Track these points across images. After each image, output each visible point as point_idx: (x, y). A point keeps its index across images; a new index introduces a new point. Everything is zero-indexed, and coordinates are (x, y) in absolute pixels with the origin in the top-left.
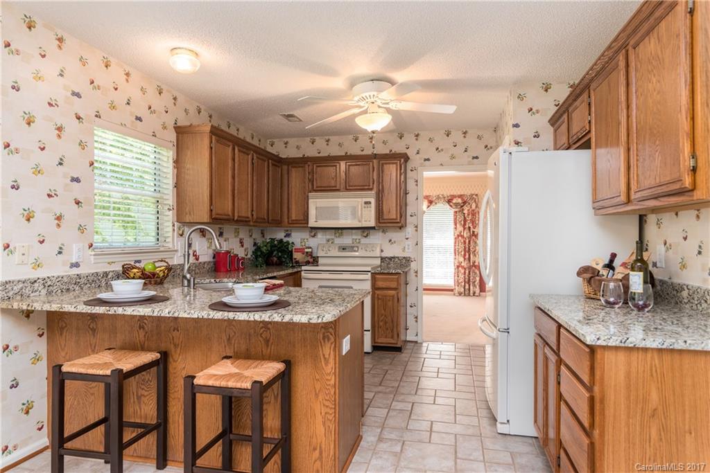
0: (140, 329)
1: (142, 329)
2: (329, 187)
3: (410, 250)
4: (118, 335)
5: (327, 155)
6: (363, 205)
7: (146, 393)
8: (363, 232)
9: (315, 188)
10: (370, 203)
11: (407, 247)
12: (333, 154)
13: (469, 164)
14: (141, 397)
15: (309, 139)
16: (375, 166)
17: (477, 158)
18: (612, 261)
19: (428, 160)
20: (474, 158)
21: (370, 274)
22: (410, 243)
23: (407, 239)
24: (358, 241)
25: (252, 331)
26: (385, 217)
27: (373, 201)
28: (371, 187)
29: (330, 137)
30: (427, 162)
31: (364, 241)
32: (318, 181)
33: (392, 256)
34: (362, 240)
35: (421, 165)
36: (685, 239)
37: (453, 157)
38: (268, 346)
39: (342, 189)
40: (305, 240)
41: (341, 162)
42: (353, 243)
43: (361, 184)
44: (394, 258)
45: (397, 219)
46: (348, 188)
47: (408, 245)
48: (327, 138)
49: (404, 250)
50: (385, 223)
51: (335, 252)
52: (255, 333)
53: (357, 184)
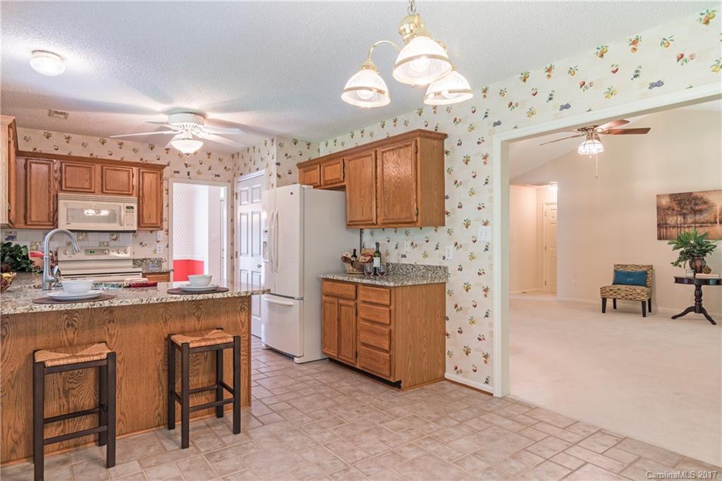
0: (68, 326)
1: (71, 327)
2: (83, 189)
3: (161, 252)
4: (38, 337)
5: (66, 154)
6: (125, 209)
7: (75, 386)
8: (112, 235)
9: (64, 188)
10: (132, 208)
11: (158, 249)
12: (74, 154)
13: (213, 180)
14: (68, 391)
15: (42, 132)
16: (135, 174)
17: (218, 176)
18: (355, 253)
19: (178, 172)
20: (216, 176)
21: (141, 274)
22: (162, 246)
23: (158, 242)
24: (106, 244)
25: (186, 312)
26: (146, 222)
27: (135, 206)
28: (131, 193)
29: (71, 135)
30: (176, 174)
31: (112, 243)
32: (67, 181)
33: (143, 257)
34: (110, 243)
35: (171, 176)
36: (389, 241)
37: (199, 173)
38: (199, 321)
39: (96, 192)
40: (38, 244)
41: (96, 165)
42: (100, 246)
43: (120, 189)
44: (146, 259)
45: (157, 224)
46: (105, 191)
47: (160, 248)
48: (67, 135)
49: (155, 252)
50: (145, 227)
51: (81, 255)
52: (188, 312)
53: (114, 188)
